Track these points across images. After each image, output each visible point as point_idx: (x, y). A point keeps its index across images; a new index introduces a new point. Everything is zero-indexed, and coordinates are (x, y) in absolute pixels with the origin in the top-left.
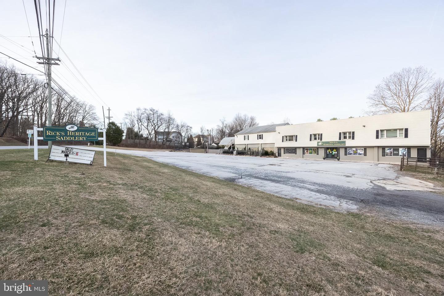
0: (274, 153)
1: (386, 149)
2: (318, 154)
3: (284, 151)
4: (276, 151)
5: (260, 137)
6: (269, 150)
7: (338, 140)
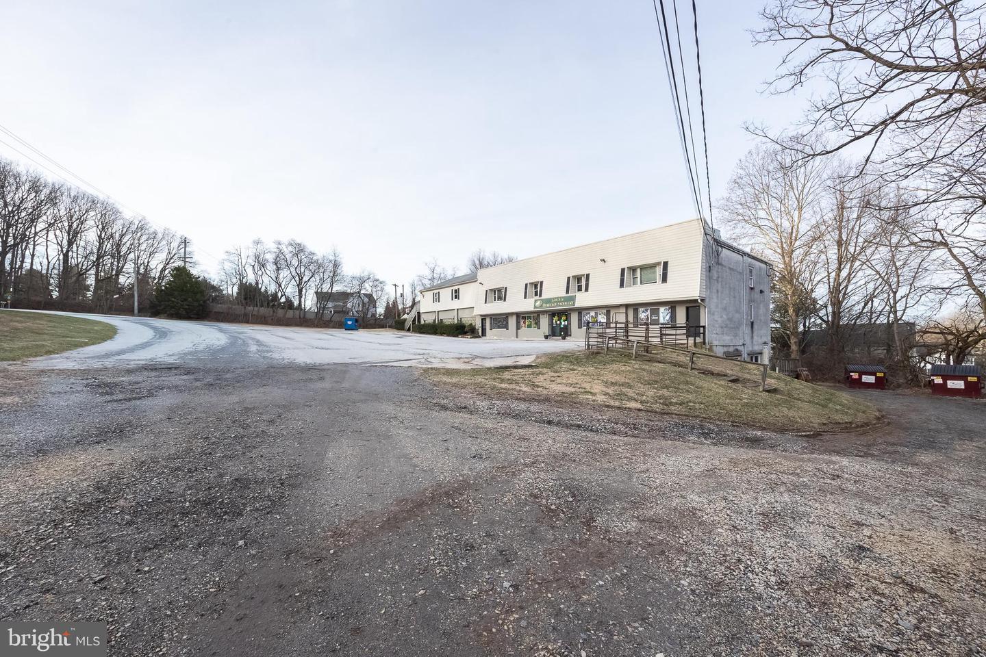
0: (477, 328)
1: (641, 310)
2: (539, 328)
3: (491, 323)
4: (478, 324)
5: (456, 295)
6: (466, 322)
7: (563, 294)
